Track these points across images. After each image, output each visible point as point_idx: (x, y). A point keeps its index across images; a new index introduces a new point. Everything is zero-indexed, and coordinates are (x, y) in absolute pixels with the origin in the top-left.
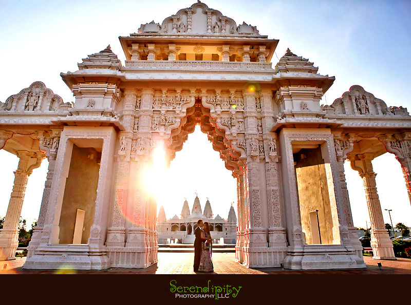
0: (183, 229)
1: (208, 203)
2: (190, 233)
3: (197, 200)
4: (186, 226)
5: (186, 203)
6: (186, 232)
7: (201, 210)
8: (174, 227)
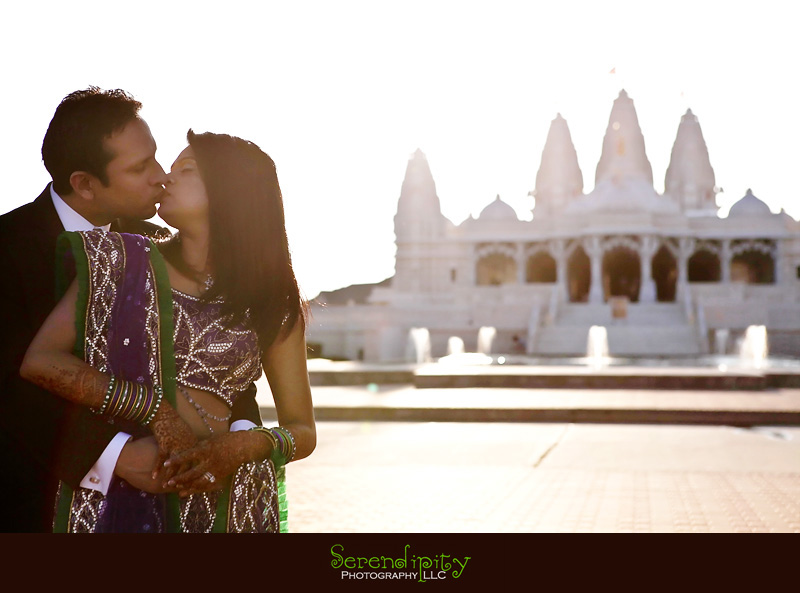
0: (542, 270)
1: (689, 126)
2: (580, 293)
3: (624, 106)
4: (561, 257)
5: (560, 128)
6: (559, 290)
7: (646, 168)
8: (492, 265)
